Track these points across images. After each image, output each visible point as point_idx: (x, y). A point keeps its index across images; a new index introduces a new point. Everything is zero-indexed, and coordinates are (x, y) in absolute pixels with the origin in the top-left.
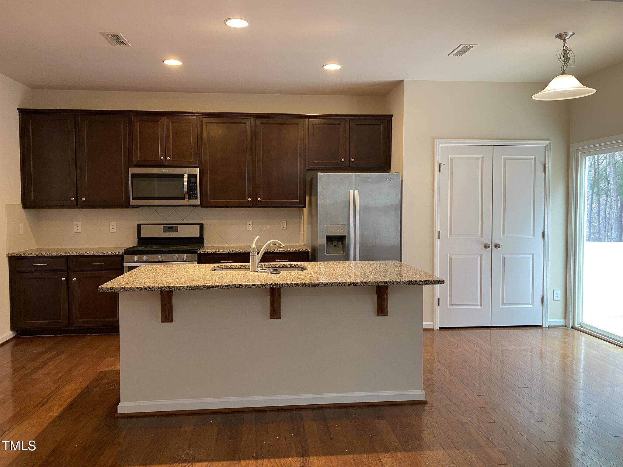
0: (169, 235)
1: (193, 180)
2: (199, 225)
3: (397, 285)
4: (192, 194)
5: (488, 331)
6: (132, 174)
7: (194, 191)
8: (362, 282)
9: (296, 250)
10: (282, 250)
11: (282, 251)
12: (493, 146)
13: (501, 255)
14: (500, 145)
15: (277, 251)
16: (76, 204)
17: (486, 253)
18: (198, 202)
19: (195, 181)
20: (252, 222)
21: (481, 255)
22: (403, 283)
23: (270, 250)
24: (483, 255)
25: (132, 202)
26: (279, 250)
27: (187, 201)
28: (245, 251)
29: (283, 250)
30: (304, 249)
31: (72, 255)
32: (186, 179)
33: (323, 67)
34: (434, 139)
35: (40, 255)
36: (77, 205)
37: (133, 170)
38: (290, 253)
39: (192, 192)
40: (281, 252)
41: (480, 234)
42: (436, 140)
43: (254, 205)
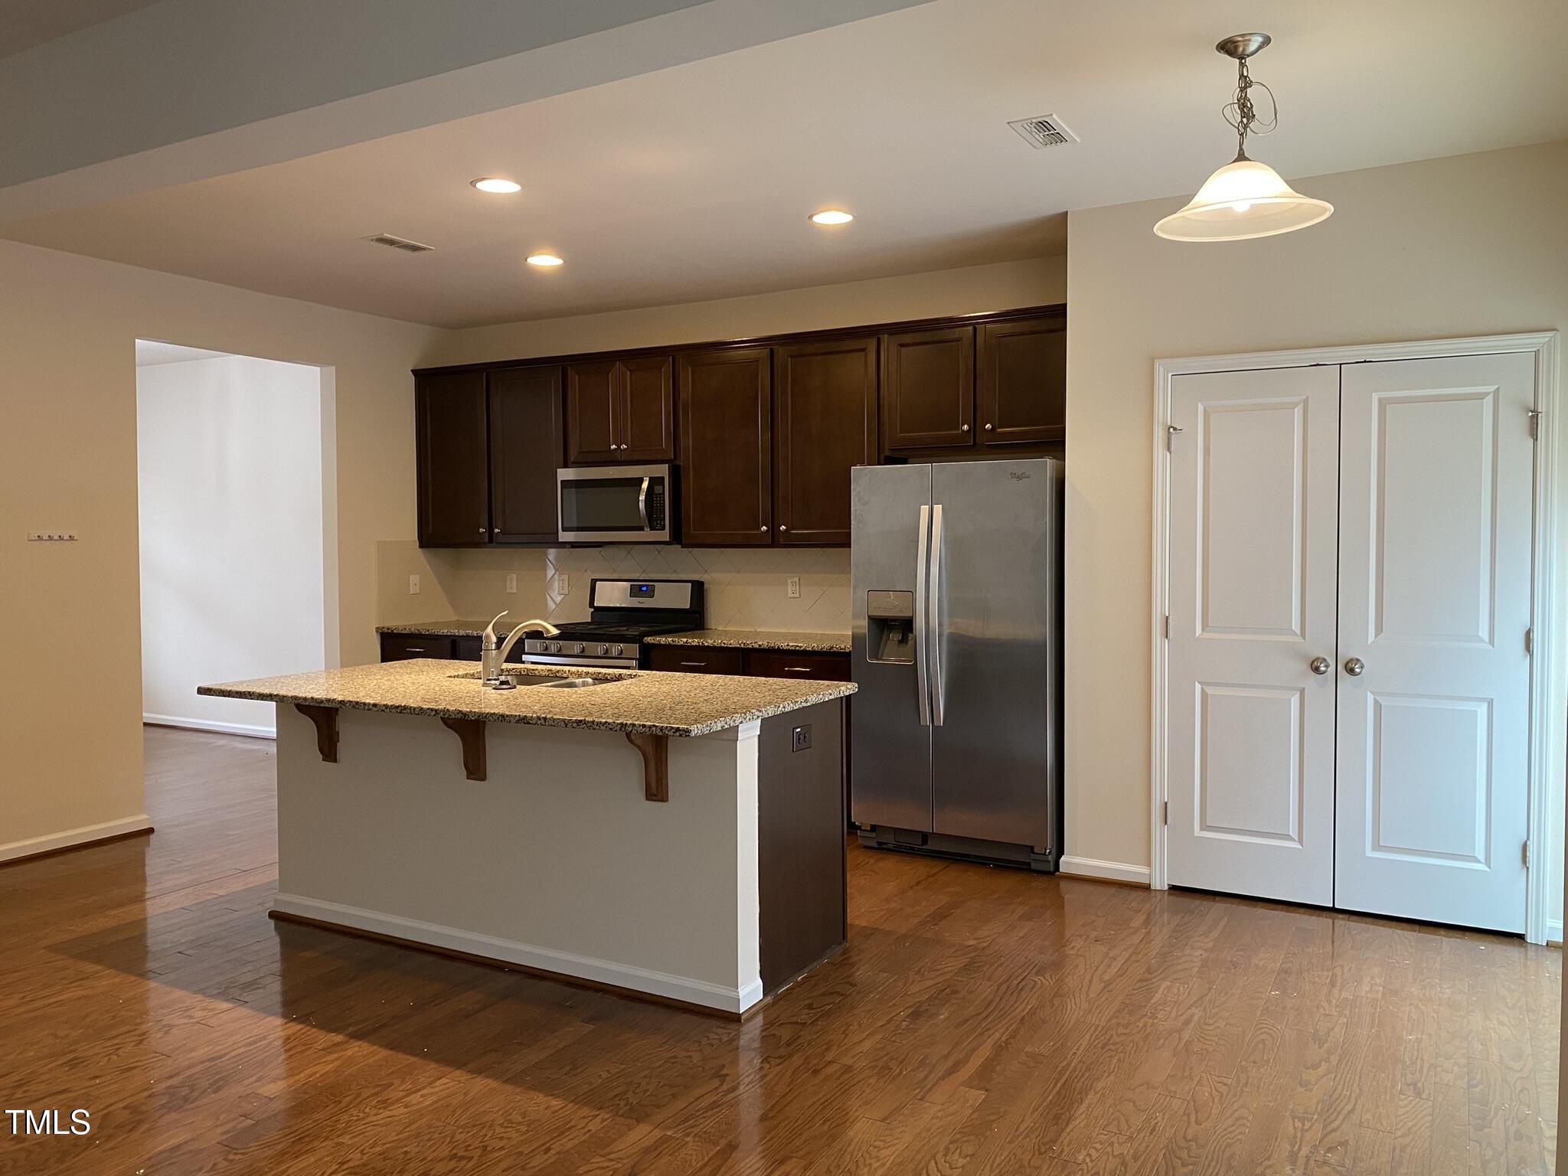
0: (639, 602)
1: (658, 489)
2: (690, 584)
3: (599, 729)
4: (653, 519)
5: (1325, 921)
6: (562, 481)
7: (660, 512)
8: (539, 718)
9: (825, 646)
10: (797, 646)
11: (797, 648)
12: (1341, 364)
13: (1370, 698)
14: (1365, 362)
15: (788, 648)
16: (487, 540)
17: (1319, 689)
18: (665, 535)
19: (661, 492)
20: (798, 579)
21: (1302, 692)
22: (610, 726)
23: (773, 645)
24: (1306, 691)
25: (564, 536)
26: (791, 644)
27: (647, 535)
28: (724, 644)
29: (800, 645)
30: (843, 646)
31: (457, 634)
32: (645, 485)
33: (810, 217)
34: (1152, 361)
35: (417, 632)
36: (491, 541)
37: (565, 474)
38: (813, 653)
39: (657, 515)
40: (795, 650)
41: (1296, 626)
42: (1157, 363)
43: (774, 541)
